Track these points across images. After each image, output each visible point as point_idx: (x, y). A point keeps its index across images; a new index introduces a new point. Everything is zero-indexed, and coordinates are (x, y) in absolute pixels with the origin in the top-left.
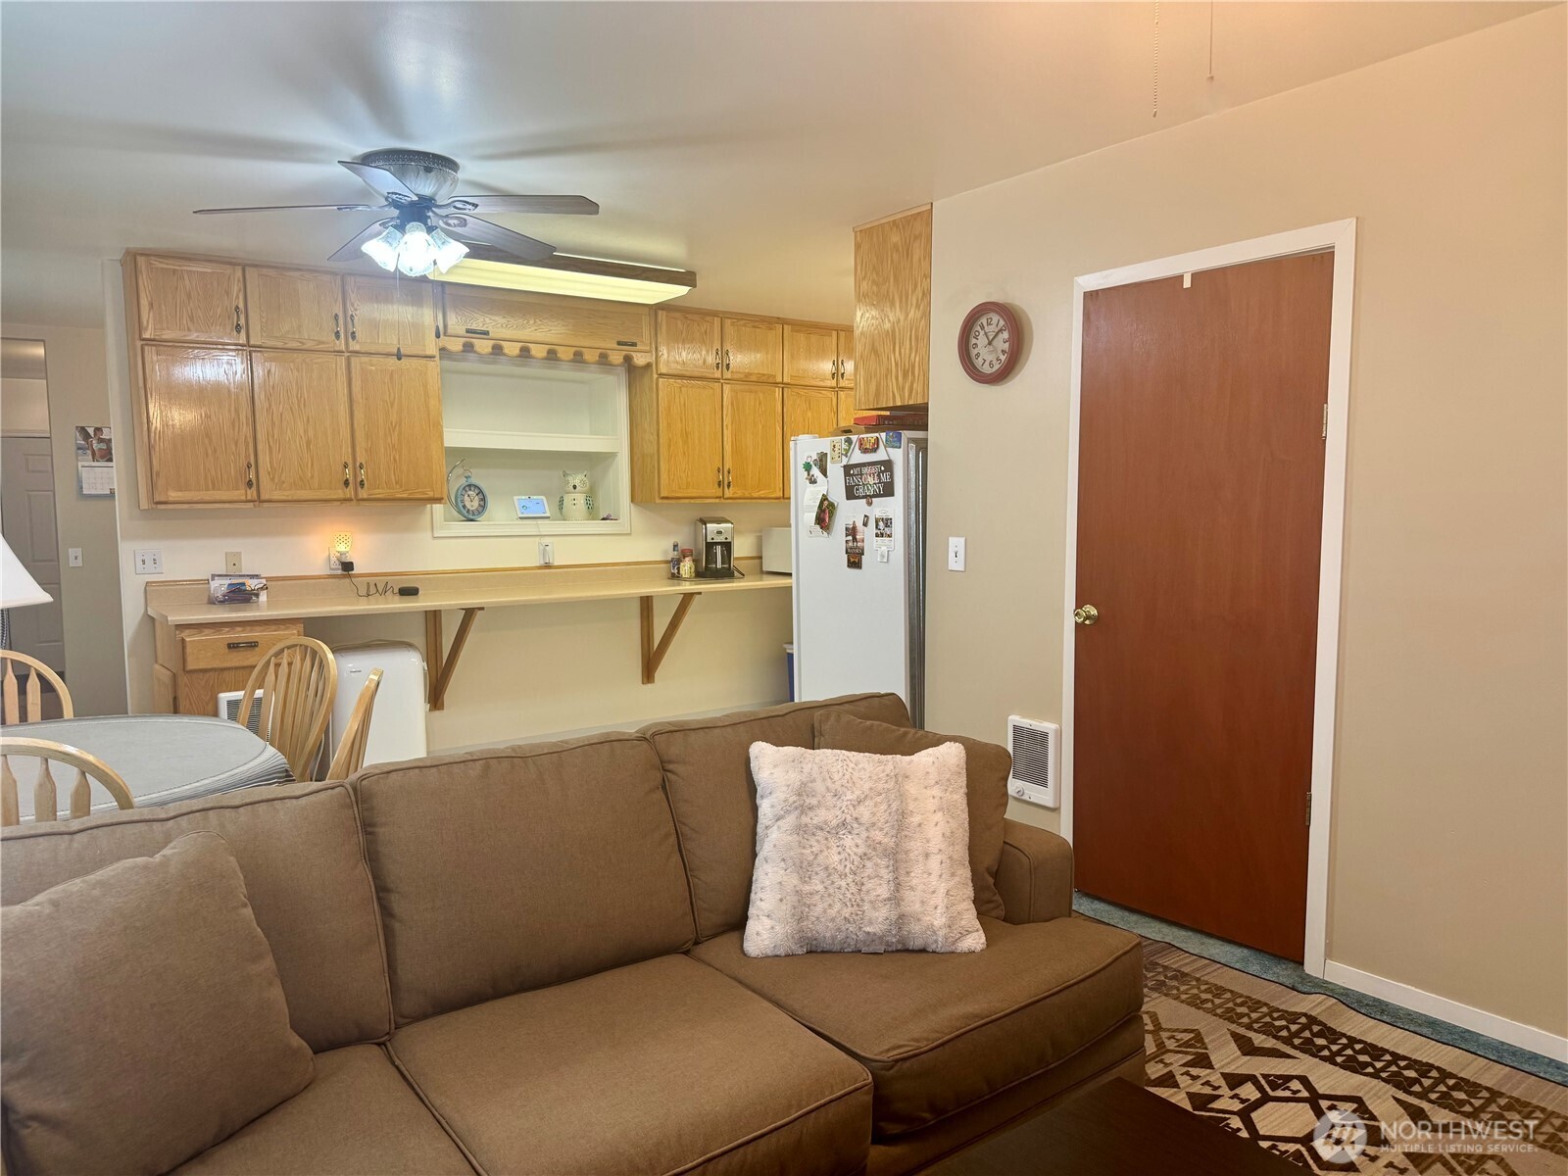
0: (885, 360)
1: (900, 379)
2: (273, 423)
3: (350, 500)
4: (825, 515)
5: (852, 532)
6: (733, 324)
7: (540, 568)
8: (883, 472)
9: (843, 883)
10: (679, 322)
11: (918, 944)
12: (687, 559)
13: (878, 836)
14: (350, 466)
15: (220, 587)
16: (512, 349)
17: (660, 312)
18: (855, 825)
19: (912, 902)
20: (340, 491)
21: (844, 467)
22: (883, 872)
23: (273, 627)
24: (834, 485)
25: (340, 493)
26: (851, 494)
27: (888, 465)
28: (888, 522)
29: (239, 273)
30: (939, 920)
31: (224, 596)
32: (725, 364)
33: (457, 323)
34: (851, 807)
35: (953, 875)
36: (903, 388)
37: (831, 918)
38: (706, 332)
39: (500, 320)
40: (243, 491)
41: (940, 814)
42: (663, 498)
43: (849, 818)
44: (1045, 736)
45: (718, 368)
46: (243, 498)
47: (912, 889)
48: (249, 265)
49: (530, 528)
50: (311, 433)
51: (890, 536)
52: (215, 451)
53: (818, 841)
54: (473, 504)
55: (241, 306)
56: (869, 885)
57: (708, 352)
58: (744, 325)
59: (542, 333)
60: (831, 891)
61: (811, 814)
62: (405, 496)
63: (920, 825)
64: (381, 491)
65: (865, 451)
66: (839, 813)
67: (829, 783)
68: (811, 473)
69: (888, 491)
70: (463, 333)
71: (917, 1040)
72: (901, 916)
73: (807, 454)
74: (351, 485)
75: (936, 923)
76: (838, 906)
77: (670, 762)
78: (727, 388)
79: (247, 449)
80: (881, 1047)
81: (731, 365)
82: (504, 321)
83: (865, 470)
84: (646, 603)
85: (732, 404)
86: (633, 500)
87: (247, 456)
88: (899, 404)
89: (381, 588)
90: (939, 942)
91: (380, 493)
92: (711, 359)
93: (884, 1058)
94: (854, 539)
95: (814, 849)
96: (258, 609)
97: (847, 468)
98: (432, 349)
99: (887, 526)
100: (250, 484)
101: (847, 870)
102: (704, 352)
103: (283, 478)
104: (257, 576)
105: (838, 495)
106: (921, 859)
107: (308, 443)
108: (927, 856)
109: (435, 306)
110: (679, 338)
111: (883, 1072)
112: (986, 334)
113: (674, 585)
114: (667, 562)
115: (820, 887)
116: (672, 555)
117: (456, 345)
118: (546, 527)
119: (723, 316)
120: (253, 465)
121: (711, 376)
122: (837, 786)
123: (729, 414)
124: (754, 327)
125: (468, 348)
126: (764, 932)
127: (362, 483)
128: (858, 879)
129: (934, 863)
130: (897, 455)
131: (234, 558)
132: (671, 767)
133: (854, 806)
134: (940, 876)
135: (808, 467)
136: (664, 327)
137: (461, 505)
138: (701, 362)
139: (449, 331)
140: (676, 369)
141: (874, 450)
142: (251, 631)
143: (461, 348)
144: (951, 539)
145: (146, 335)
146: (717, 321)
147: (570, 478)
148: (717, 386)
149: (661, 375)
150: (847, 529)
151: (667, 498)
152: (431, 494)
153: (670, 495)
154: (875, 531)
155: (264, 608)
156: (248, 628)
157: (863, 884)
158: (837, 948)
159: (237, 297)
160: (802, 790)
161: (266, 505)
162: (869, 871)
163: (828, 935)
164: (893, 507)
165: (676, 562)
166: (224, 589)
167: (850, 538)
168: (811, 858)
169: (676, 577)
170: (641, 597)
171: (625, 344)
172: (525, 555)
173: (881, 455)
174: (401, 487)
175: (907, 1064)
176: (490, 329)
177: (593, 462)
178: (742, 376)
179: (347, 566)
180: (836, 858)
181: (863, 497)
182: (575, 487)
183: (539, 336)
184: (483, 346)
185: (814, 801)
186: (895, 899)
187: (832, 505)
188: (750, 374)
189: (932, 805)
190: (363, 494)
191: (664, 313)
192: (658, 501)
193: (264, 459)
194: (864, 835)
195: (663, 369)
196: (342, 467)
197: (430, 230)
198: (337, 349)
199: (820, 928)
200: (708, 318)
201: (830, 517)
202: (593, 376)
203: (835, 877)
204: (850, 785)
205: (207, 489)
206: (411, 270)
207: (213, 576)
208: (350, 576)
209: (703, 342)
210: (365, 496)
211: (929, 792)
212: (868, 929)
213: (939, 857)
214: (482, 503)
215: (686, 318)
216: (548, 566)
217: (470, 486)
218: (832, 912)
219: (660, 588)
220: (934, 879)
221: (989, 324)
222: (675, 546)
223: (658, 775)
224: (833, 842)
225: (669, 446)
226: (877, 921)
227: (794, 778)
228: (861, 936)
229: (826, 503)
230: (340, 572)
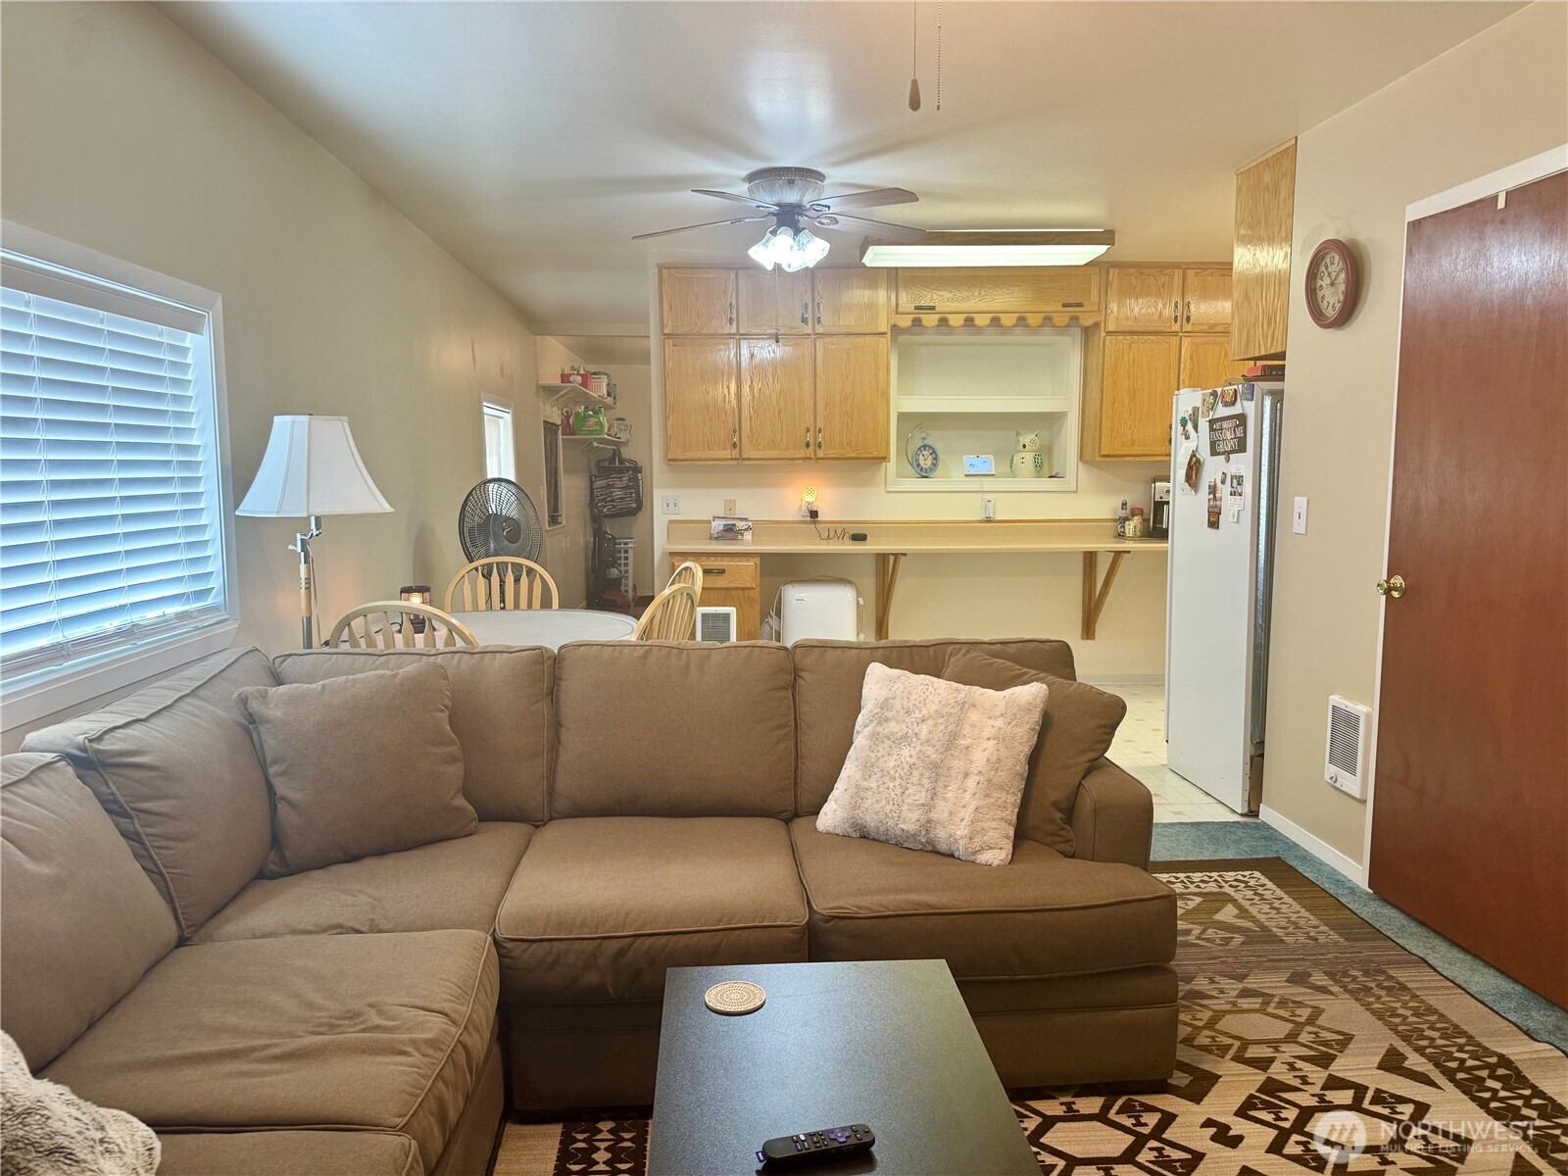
0: (1254, 305)
1: (1265, 326)
2: (754, 397)
3: (810, 458)
4: (1194, 468)
5: (1213, 490)
6: (1197, 274)
7: (980, 522)
8: (1237, 426)
9: (891, 785)
10: (1133, 278)
11: (943, 847)
12: (1136, 518)
13: (929, 751)
14: (812, 430)
15: (718, 526)
16: (956, 321)
17: (1111, 270)
18: (914, 739)
19: (941, 811)
20: (802, 451)
21: (1210, 421)
22: (925, 781)
23: (737, 559)
24: (1201, 440)
25: (802, 454)
26: (1214, 453)
27: (1242, 419)
28: (1239, 480)
29: (733, 276)
30: (961, 831)
31: (718, 533)
32: (1185, 317)
33: (907, 300)
34: (915, 724)
35: (987, 796)
36: (1267, 336)
37: (877, 812)
38: (1163, 286)
39: (946, 295)
40: (729, 452)
41: (992, 742)
42: (1103, 456)
43: (910, 731)
44: (1357, 718)
45: (1176, 321)
46: (729, 456)
47: (945, 800)
48: (741, 269)
49: (974, 484)
50: (782, 404)
51: (1240, 495)
52: (711, 419)
53: (884, 748)
54: (926, 462)
55: (734, 303)
56: (912, 790)
57: (1164, 306)
58: (1212, 274)
59: (1004, 301)
60: (881, 790)
61: (885, 725)
62: (854, 455)
63: (967, 748)
64: (835, 451)
65: (1226, 404)
66: (904, 727)
67: (905, 703)
68: (1187, 428)
69: (1241, 447)
70: (913, 310)
71: (860, 908)
72: (929, 821)
73: (1184, 409)
74: (811, 447)
75: (958, 833)
76: (884, 802)
77: (803, 670)
78: (1186, 342)
79: (734, 417)
80: (823, 906)
81: (1192, 318)
82: (950, 295)
83: (1225, 424)
84: (1090, 558)
85: (1191, 357)
86: (1081, 458)
87: (734, 424)
88: (1263, 353)
89: (839, 532)
90: (960, 850)
91: (833, 453)
92: (1168, 312)
93: (823, 912)
94: (1215, 498)
95: (879, 754)
96: (742, 545)
97: (1212, 422)
98: (883, 327)
99: (1239, 484)
100: (734, 445)
101: (897, 775)
102: (1160, 305)
103: (759, 442)
104: (746, 520)
105: (1204, 453)
106: (960, 776)
107: (780, 412)
108: (966, 775)
109: (889, 288)
110: (1126, 292)
111: (821, 923)
112: (1329, 274)
113: (1120, 543)
114: (1115, 520)
115: (874, 785)
116: (1122, 513)
117: (905, 322)
118: (988, 484)
119: (1184, 267)
120: (737, 430)
121: (1166, 330)
122: (910, 705)
123: (1188, 366)
124: (1223, 275)
125: (917, 322)
126: (831, 816)
127: (820, 447)
128: (903, 784)
129: (971, 783)
130: (1249, 408)
131: (730, 504)
132: (802, 674)
133: (918, 723)
134: (975, 794)
135: (1184, 423)
136: (1115, 285)
137: (915, 464)
138: (1156, 316)
139: (900, 310)
140: (1128, 325)
141: (1233, 403)
142: (722, 560)
143: (909, 323)
144: (1296, 498)
145: (666, 331)
146: (1178, 273)
147: (1021, 439)
148: (1174, 340)
149: (1109, 333)
150: (1210, 486)
151: (1108, 456)
152: (876, 454)
153: (1111, 453)
154: (1230, 489)
155: (747, 543)
156: (719, 559)
157: (907, 789)
158: (883, 838)
159: (731, 295)
160: (885, 705)
161: (747, 462)
162: (914, 779)
163: (872, 825)
164: (1242, 464)
165: (1123, 520)
166: (721, 528)
167: (1211, 496)
168: (873, 760)
169: (1121, 536)
170: (1085, 552)
171: (1070, 305)
172: (968, 509)
173: (1236, 410)
174: (851, 447)
175: (844, 922)
176: (937, 304)
177: (1050, 421)
178: (1205, 328)
179: (814, 514)
180: (892, 764)
181: (1223, 453)
182: (1024, 446)
183: (983, 306)
184: (930, 320)
185: (889, 715)
186: (928, 807)
187: (1198, 461)
188: (1215, 325)
189: (988, 732)
190: (820, 454)
191: (1117, 270)
192: (1098, 459)
193: (746, 425)
194: (919, 748)
195: (1112, 327)
196: (804, 431)
197: (797, 231)
198: (805, 332)
199: (868, 818)
200: (1167, 271)
201: (1196, 474)
202: (1046, 337)
203: (886, 779)
204: (922, 705)
205: (704, 450)
206: (789, 266)
207: (714, 518)
208: (815, 522)
209: (1160, 295)
210: (822, 456)
211: (990, 722)
212: (902, 826)
213: (977, 778)
214: (934, 462)
215: (1142, 273)
216: (989, 520)
217: (925, 446)
218: (877, 807)
219: (1105, 545)
220: (968, 796)
221: (1332, 264)
222: (1124, 504)
223: (789, 678)
224: (895, 750)
225: (1114, 404)
226: (909, 821)
227: (884, 693)
228: (898, 832)
229: (1194, 459)
230: (809, 519)
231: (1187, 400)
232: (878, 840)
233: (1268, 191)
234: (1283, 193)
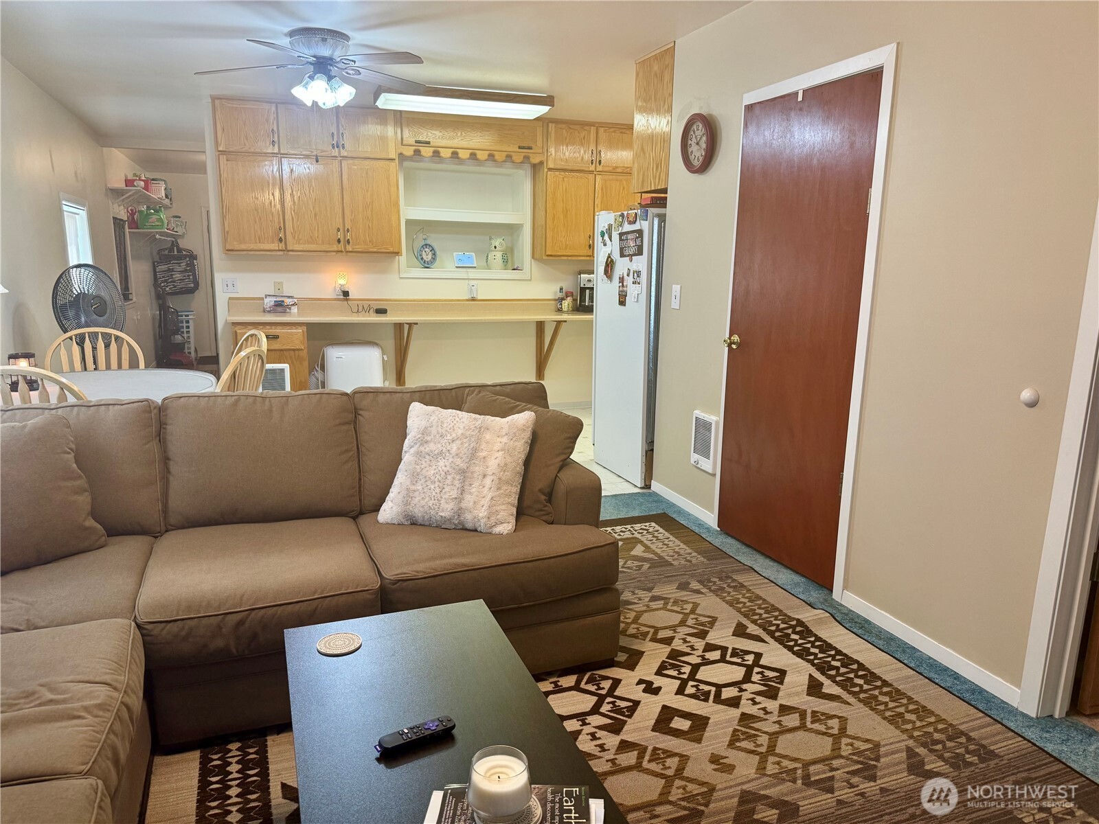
0: (647, 155)
1: (655, 169)
2: (294, 203)
3: (342, 251)
4: (610, 265)
5: (622, 280)
6: (605, 131)
7: (467, 300)
8: (637, 238)
9: (432, 487)
10: (564, 131)
11: (469, 525)
12: (569, 298)
13: (458, 461)
14: (341, 230)
15: (269, 302)
16: (446, 153)
17: (550, 124)
18: (447, 454)
19: (468, 501)
20: (335, 246)
21: (619, 234)
22: (457, 482)
23: (288, 328)
24: (613, 247)
25: (335, 248)
26: (622, 255)
27: (640, 233)
28: (638, 273)
29: (273, 108)
30: (482, 513)
31: (270, 308)
32: (598, 160)
33: (409, 135)
34: (447, 444)
35: (499, 489)
36: (656, 177)
37: (422, 505)
38: (584, 138)
39: (438, 133)
40: (277, 245)
41: (501, 453)
42: (548, 256)
43: (444, 449)
44: (711, 424)
45: (592, 163)
46: (277, 248)
47: (471, 494)
48: (279, 103)
49: (462, 274)
50: (317, 209)
51: (639, 284)
52: (260, 219)
53: (426, 462)
54: (428, 257)
55: (275, 129)
56: (447, 489)
57: (585, 152)
58: (614, 132)
59: (477, 141)
60: (425, 490)
61: (426, 446)
62: (375, 250)
63: (484, 458)
64: (360, 247)
65: (630, 223)
66: (440, 446)
67: (440, 430)
68: (604, 238)
69: (640, 252)
70: (414, 143)
71: (417, 572)
72: (460, 509)
73: (603, 225)
74: (342, 243)
75: (481, 515)
76: (427, 499)
77: (361, 409)
78: (598, 178)
79: (279, 218)
80: (390, 573)
81: (602, 162)
82: (441, 134)
83: (630, 236)
84: (540, 326)
85: (602, 190)
86: (533, 257)
87: (279, 223)
88: (653, 189)
89: (366, 307)
90: (482, 526)
91: (359, 248)
92: (587, 157)
93: (392, 578)
94: (623, 286)
95: (423, 466)
96: (290, 316)
97: (621, 235)
98: (393, 155)
99: (638, 276)
100: (281, 240)
101: (436, 480)
102: (582, 152)
103: (300, 237)
104: (292, 297)
105: (616, 255)
106: (480, 477)
107: (315, 215)
108: (484, 476)
109: (395, 125)
110: (561, 141)
111: (390, 586)
112: (696, 137)
113: (559, 315)
114: (555, 300)
115: (420, 488)
116: (560, 295)
117: (409, 152)
118: (472, 274)
119: (598, 125)
120: (282, 228)
121: (587, 169)
122: (443, 431)
123: (600, 196)
124: (621, 133)
125: (417, 152)
126: (389, 511)
127: (348, 242)
128: (441, 485)
129: (488, 481)
130: (644, 225)
131: (279, 285)
132: (361, 412)
133: (449, 443)
134: (491, 488)
135: (603, 234)
136: (553, 135)
137: (420, 258)
138: (579, 159)
139: (404, 142)
140: (560, 165)
141: (634, 222)
142: (275, 329)
143: (412, 153)
144: (673, 286)
145: (220, 149)
146: (593, 130)
147: (493, 242)
148: (591, 177)
149: (550, 169)
150: (620, 278)
151: (551, 256)
152: (391, 250)
153: (553, 254)
154: (632, 280)
155: (294, 315)
156: (273, 327)
157: (444, 488)
158: (427, 523)
159: (273, 123)
160: (425, 432)
161: (291, 253)
162: (448, 482)
163: (419, 515)
164: (640, 263)
165: (561, 300)
166: (273, 303)
167: (621, 284)
168: (419, 471)
169: (560, 310)
170: (537, 322)
171: (524, 148)
172: (458, 292)
173: (636, 227)
174: (373, 244)
175: (406, 583)
176: (431, 140)
177: (511, 230)
178: (611, 169)
179: (346, 294)
180: (432, 472)
181: (628, 256)
182: (495, 247)
183: (464, 144)
184: (427, 152)
185: (428, 438)
186: (459, 500)
187: (612, 261)
188: (617, 167)
189: (498, 446)
190: (349, 248)
191: (554, 125)
192: (545, 258)
193: (289, 224)
194: (451, 460)
195: (551, 165)
196: (336, 231)
197: (330, 78)
198: (333, 155)
199: (416, 511)
200: (586, 128)
201: (611, 269)
202: (508, 170)
203: (429, 483)
204: (452, 430)
205: (256, 243)
206: (324, 104)
207: (266, 296)
208: (347, 300)
209: (582, 144)
210: (350, 250)
211: (499, 439)
212: (441, 514)
213: (492, 477)
214: (433, 256)
215: (570, 128)
216: (473, 299)
217: (426, 245)
218: (423, 503)
219: (550, 317)
220: (486, 490)
221: (698, 130)
222: (561, 289)
223: (351, 416)
224: (434, 463)
225: (554, 219)
226: (446, 510)
227: (424, 423)
228: (438, 518)
229: (610, 260)
230: (342, 297)
231: (605, 219)
232: (424, 525)
233: (657, 77)
234: (666, 78)
